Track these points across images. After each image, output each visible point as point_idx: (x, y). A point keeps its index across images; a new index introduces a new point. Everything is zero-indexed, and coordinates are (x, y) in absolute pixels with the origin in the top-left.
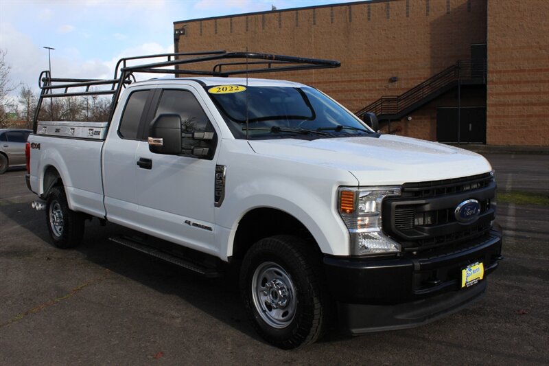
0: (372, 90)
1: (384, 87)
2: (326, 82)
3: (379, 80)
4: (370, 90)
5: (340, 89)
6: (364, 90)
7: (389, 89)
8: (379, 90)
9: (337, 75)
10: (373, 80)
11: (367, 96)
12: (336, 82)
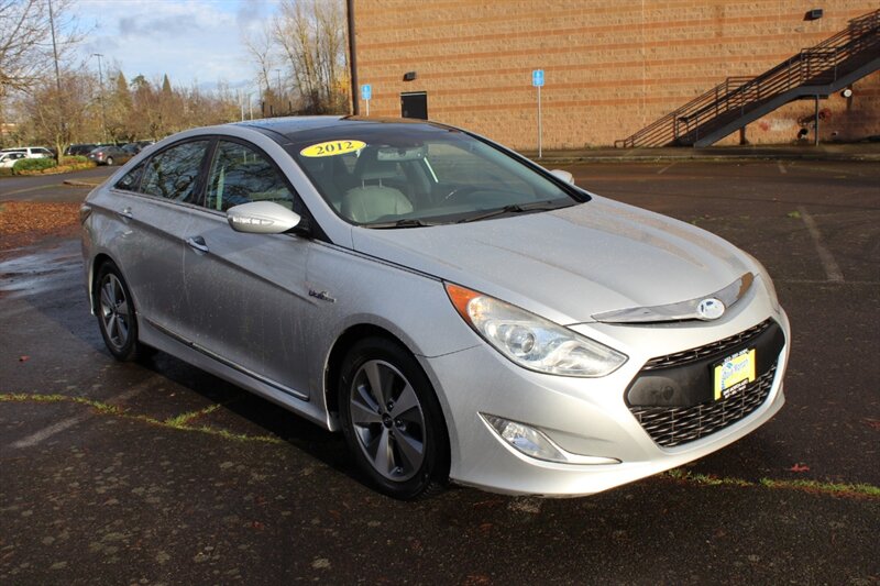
0: (769, 38)
1: (793, 32)
2: (671, 24)
3: (783, 17)
4: (763, 38)
5: (701, 37)
6: (751, 39)
7: (805, 36)
8: (782, 37)
9: (694, 10)
10: (769, 18)
11: (759, 50)
12: (691, 23)
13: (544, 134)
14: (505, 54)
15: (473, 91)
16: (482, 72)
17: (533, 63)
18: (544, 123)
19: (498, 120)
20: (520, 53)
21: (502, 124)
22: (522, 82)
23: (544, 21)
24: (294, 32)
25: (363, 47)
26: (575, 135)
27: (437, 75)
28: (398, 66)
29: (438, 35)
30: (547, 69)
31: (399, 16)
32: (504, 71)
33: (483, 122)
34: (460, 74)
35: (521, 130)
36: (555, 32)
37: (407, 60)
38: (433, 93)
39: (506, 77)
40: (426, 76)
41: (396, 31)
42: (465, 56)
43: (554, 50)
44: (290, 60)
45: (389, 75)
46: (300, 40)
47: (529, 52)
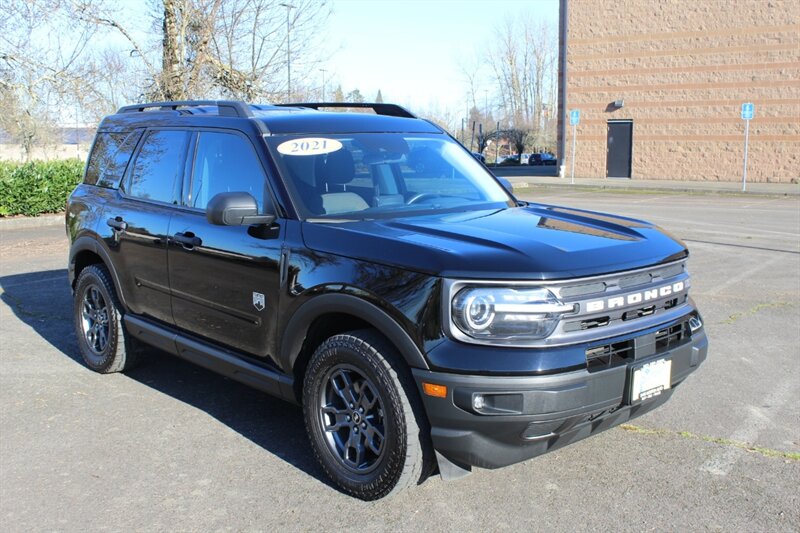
13: (749, 168)
14: (714, 85)
15: (680, 121)
16: (691, 103)
17: (743, 96)
18: (750, 156)
19: (703, 150)
20: (731, 85)
21: (707, 155)
22: (730, 114)
23: (758, 54)
24: (503, 55)
25: (574, 74)
26: (782, 169)
27: (645, 104)
28: (606, 93)
29: (648, 65)
30: (757, 102)
31: (611, 45)
32: (713, 103)
33: (688, 152)
34: (668, 104)
35: (726, 162)
36: (769, 66)
37: (616, 88)
38: (640, 121)
39: (714, 109)
40: (634, 104)
41: (608, 60)
42: (673, 86)
43: (766, 83)
44: (497, 81)
45: (598, 102)
46: (509, 63)
47: (740, 85)
